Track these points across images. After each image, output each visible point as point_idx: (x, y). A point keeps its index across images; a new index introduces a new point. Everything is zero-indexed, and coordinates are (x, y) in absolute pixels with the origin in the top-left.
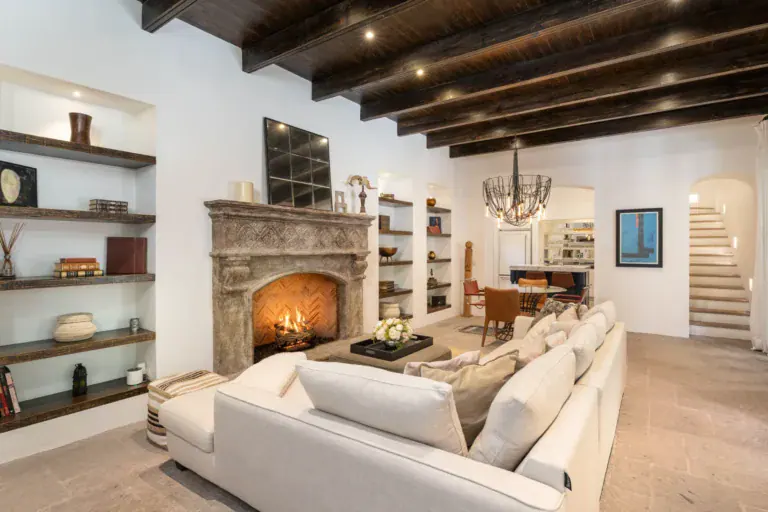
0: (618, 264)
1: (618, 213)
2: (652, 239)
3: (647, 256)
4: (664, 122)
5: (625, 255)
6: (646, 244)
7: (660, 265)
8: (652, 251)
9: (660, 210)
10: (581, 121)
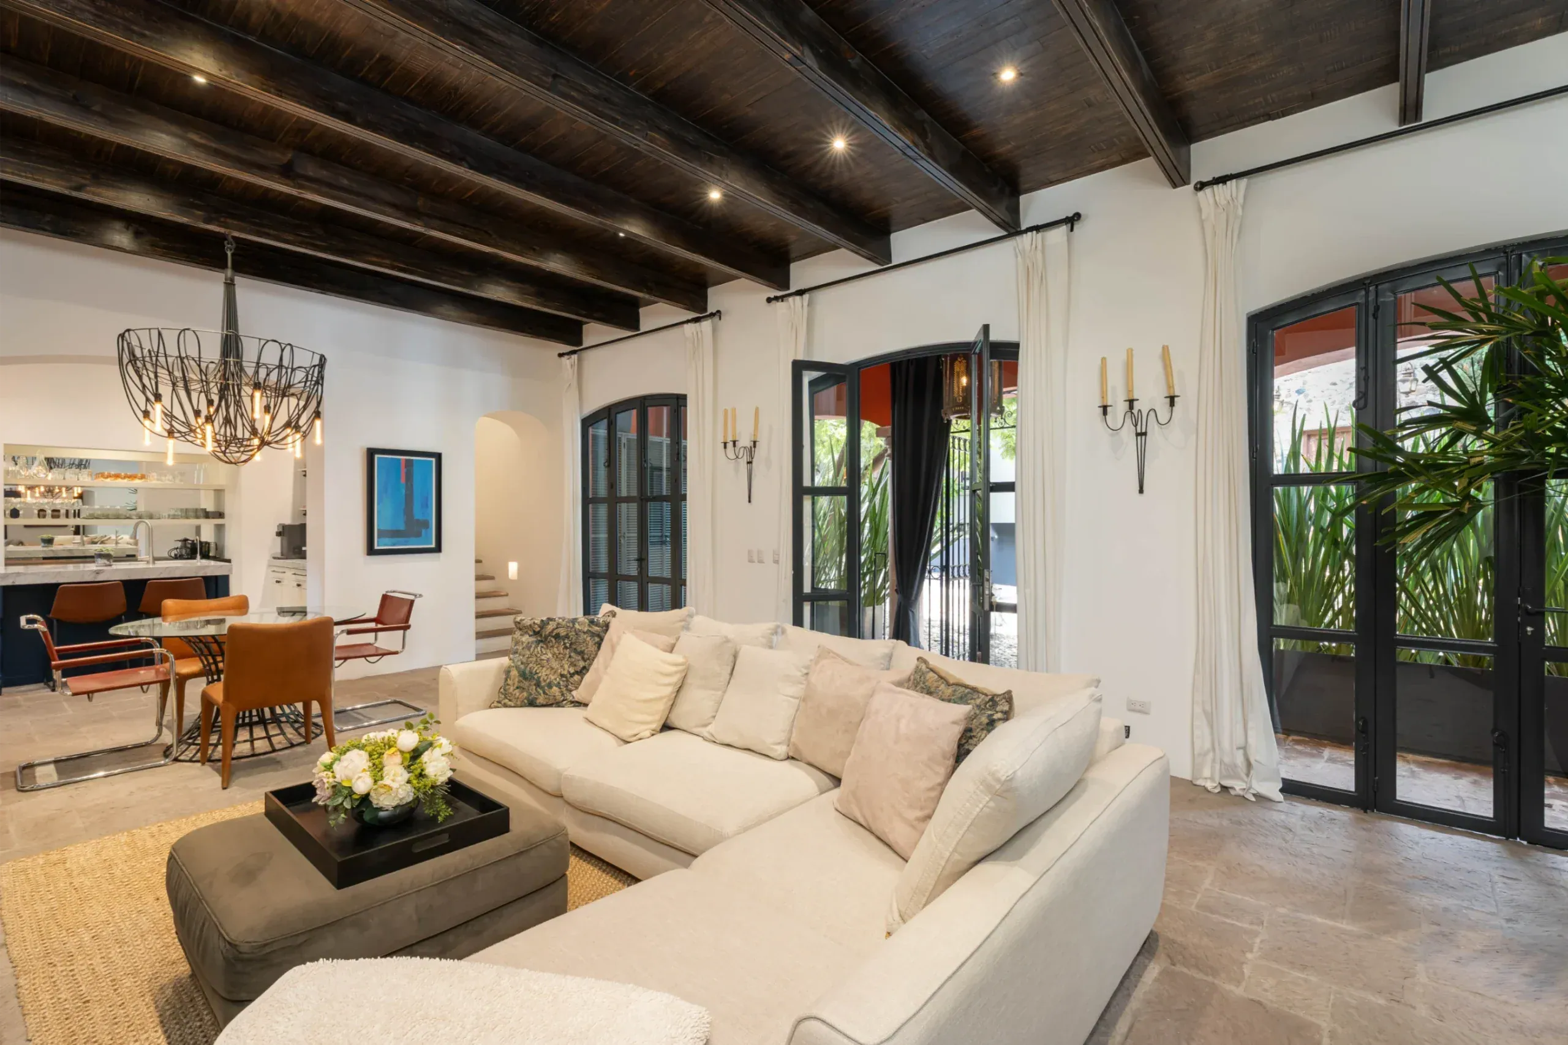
0: (371, 551)
1: (371, 453)
2: (426, 505)
3: (419, 535)
4: (446, 309)
5: (382, 534)
6: (418, 515)
7: (438, 549)
8: (426, 524)
9: (438, 457)
10: (393, 268)
